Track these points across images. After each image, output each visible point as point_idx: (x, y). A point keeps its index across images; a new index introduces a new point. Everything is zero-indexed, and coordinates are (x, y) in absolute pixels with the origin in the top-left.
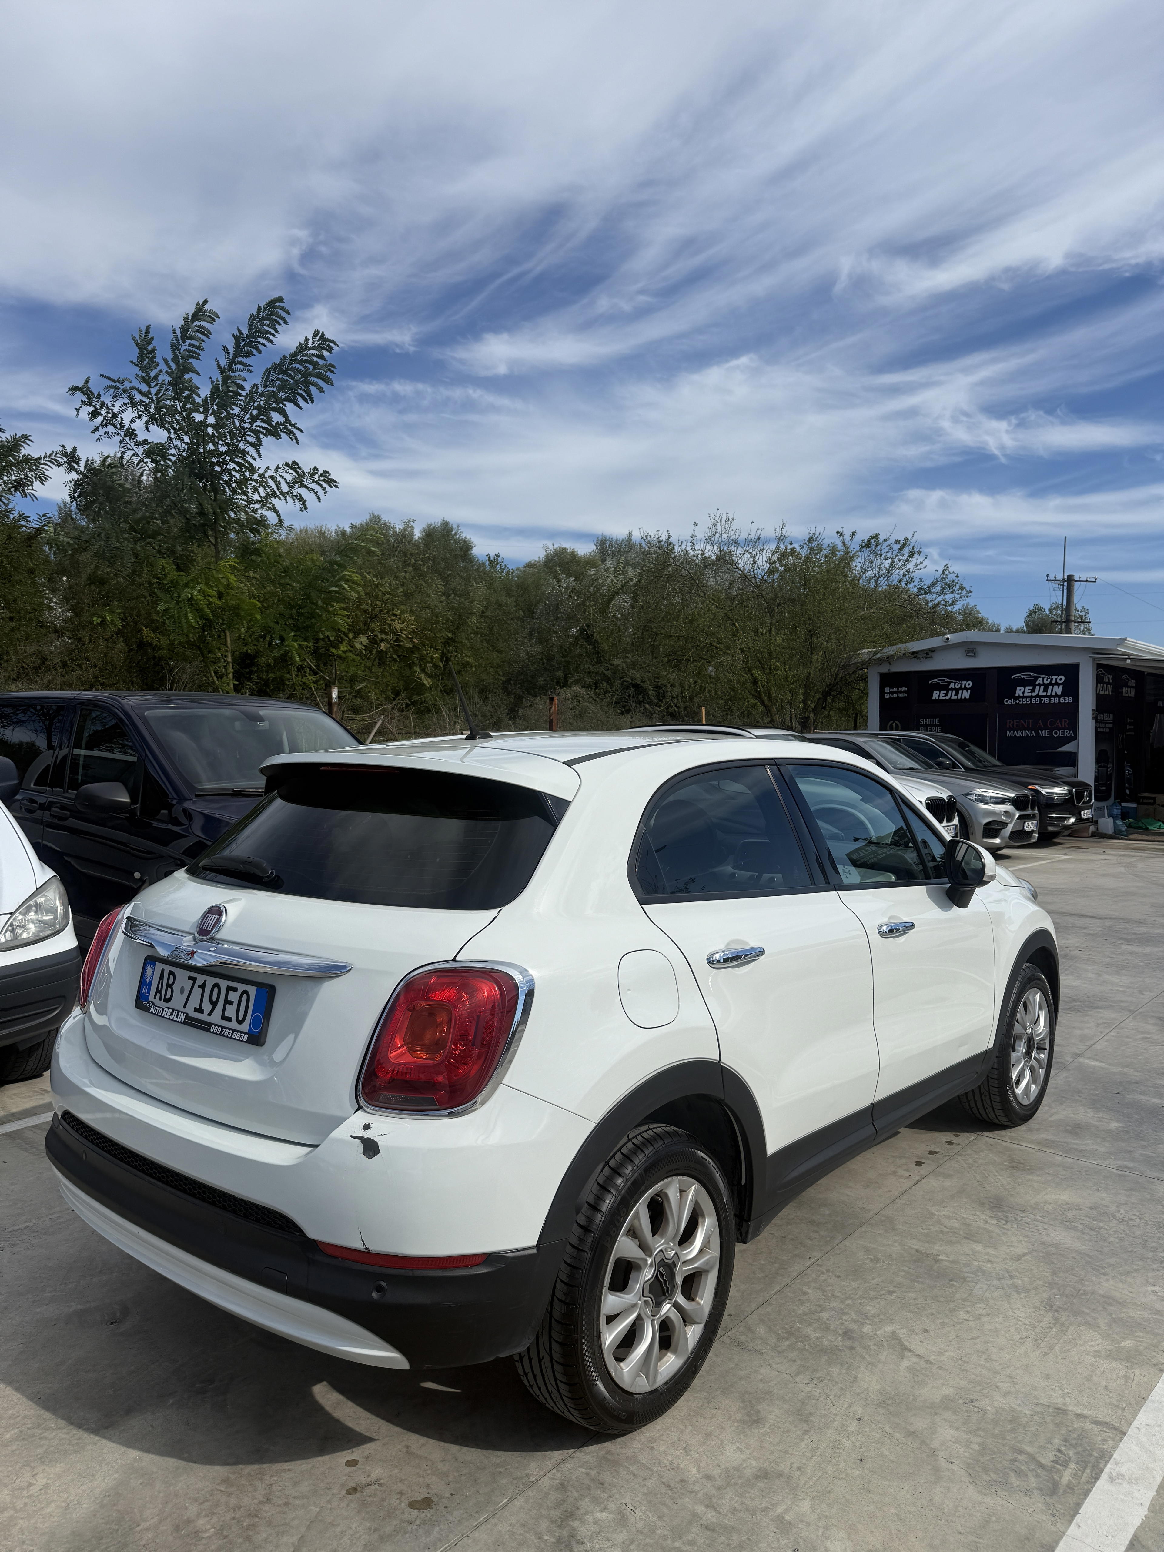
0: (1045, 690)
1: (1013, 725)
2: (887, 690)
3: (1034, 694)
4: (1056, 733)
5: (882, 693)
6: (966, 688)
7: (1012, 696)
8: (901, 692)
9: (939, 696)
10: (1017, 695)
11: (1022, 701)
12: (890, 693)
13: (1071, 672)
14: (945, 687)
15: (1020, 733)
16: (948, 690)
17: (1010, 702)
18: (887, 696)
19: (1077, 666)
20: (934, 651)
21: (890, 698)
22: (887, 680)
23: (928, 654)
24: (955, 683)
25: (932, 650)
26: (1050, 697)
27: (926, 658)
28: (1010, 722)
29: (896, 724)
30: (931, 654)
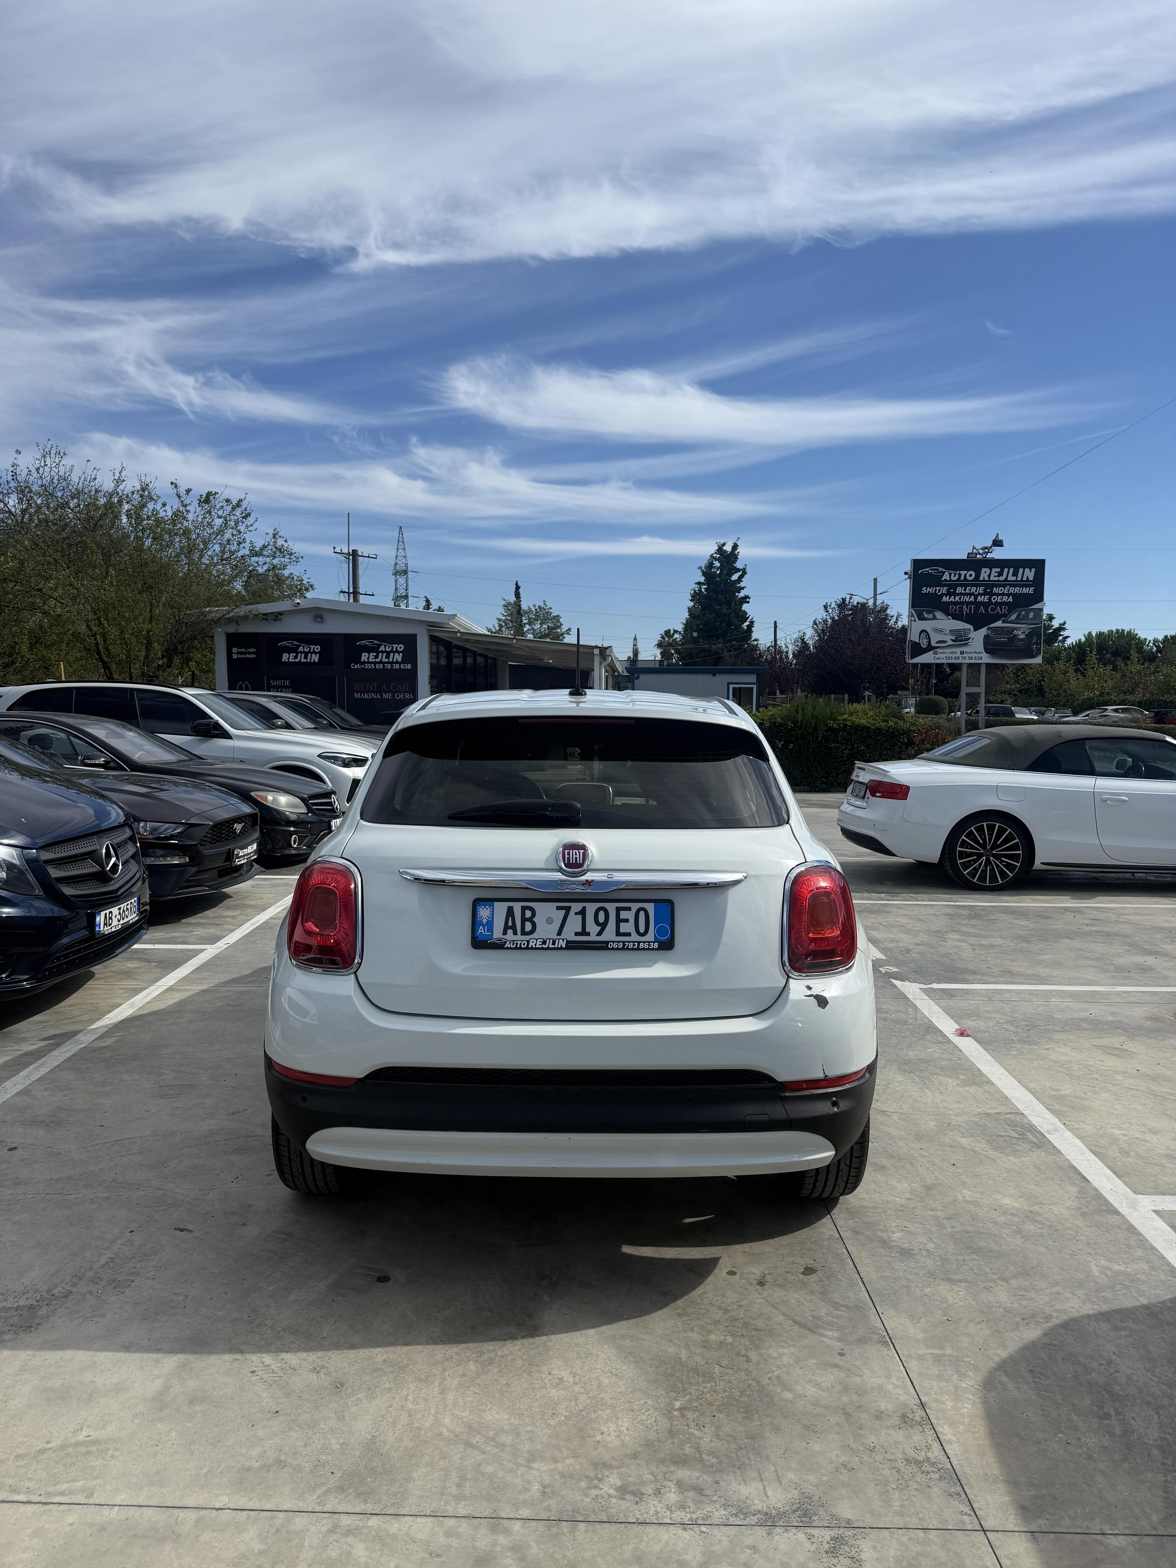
0: (388, 657)
1: (360, 688)
2: (235, 650)
3: (377, 660)
4: (398, 696)
5: (229, 653)
6: (314, 652)
7: (358, 661)
8: (249, 653)
9: (288, 659)
10: (362, 660)
11: (367, 666)
12: (238, 653)
13: (410, 641)
14: (295, 650)
15: (366, 696)
16: (297, 653)
17: (356, 666)
18: (235, 656)
19: (414, 636)
20: (282, 614)
21: (238, 658)
22: (233, 640)
23: (277, 616)
24: (304, 647)
25: (281, 614)
26: (392, 663)
27: (276, 620)
28: (357, 685)
29: (246, 684)
30: (279, 616)
